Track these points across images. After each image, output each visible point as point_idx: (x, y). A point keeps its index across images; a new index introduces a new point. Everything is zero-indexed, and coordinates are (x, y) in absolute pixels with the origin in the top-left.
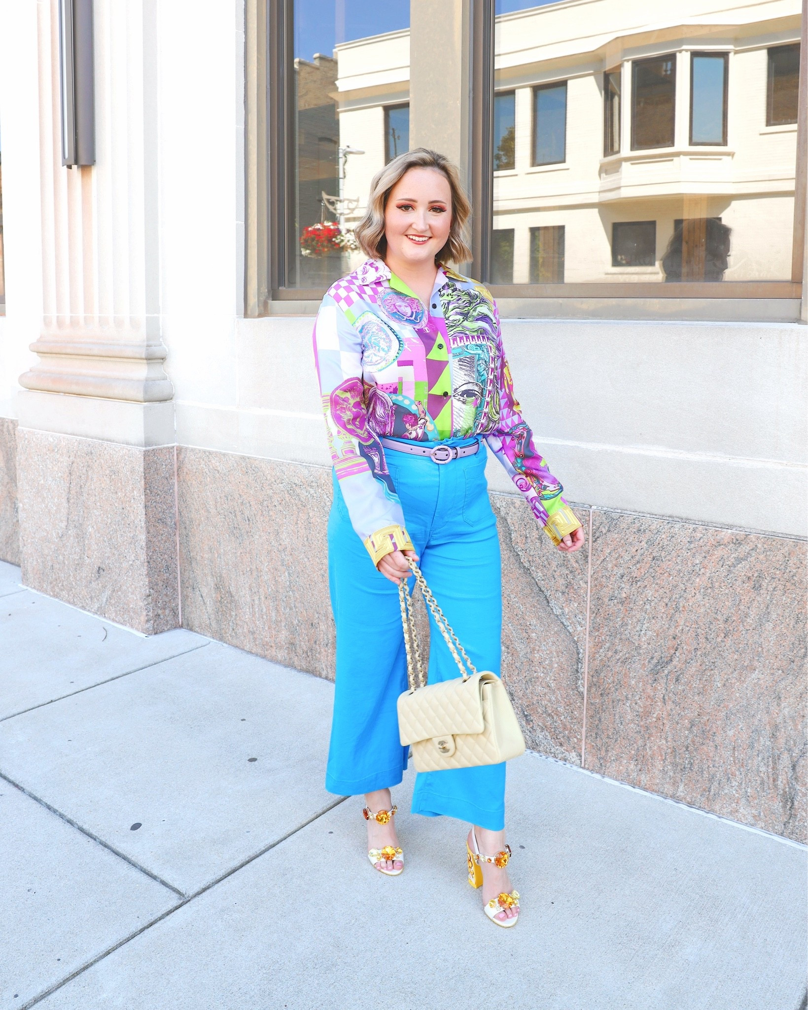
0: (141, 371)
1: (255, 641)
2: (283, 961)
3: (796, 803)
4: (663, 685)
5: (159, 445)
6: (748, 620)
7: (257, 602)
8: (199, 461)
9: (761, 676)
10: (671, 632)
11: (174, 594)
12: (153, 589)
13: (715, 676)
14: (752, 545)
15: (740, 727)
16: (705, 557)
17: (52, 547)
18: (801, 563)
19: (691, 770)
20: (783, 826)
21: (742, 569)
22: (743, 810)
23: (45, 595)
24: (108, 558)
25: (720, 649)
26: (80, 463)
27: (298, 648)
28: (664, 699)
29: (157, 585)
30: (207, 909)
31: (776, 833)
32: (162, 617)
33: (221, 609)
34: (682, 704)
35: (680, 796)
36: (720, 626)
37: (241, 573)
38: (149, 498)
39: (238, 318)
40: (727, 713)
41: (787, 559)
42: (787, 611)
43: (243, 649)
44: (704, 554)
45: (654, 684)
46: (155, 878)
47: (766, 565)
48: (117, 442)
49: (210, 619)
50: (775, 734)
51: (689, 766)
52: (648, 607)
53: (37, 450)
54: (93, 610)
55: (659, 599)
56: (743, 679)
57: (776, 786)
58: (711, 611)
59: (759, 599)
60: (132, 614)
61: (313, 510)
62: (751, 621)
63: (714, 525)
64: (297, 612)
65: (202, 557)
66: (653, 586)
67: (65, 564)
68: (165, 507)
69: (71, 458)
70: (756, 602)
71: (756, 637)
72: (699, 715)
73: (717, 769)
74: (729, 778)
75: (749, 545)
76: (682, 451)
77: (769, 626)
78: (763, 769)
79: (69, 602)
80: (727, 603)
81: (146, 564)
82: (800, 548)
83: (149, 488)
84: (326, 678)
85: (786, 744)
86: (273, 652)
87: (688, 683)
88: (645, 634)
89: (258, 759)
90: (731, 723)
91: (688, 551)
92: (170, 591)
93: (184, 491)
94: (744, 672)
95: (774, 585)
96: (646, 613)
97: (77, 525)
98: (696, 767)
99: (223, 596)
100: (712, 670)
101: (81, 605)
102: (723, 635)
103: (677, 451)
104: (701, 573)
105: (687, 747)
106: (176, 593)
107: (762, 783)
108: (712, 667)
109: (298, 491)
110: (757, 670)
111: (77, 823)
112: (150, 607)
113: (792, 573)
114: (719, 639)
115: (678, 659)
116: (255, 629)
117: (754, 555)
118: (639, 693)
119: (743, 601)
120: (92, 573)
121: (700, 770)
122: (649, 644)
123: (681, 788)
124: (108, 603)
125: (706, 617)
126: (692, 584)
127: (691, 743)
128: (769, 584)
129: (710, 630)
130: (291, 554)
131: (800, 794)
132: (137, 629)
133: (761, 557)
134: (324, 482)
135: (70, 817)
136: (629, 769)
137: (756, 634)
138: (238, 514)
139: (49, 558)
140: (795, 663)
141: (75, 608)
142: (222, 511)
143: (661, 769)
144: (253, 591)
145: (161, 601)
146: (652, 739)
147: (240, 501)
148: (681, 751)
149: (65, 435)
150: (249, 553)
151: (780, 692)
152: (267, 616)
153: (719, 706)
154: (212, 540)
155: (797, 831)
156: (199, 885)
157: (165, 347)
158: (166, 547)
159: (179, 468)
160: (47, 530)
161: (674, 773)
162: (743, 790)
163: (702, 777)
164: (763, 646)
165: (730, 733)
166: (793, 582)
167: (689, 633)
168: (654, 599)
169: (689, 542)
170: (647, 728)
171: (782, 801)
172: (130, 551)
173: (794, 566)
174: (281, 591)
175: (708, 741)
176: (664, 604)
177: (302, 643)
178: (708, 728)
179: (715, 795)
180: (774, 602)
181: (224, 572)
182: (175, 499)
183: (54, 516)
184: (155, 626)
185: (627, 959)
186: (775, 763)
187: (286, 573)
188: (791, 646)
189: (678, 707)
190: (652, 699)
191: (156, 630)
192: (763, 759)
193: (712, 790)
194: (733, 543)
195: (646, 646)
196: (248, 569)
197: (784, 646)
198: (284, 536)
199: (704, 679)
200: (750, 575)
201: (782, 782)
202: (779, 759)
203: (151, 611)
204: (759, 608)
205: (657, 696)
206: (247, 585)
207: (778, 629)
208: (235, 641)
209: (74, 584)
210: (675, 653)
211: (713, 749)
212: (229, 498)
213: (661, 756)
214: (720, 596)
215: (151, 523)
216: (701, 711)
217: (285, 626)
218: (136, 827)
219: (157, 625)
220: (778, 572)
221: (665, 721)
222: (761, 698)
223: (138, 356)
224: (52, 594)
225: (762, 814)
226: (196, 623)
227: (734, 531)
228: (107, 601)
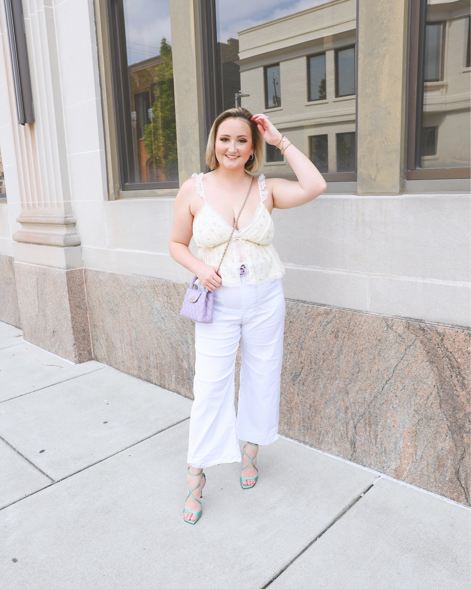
0: (63, 231)
1: (124, 366)
2: (88, 509)
3: (356, 445)
4: (297, 387)
5: (74, 268)
6: (333, 354)
7: (123, 347)
8: (94, 276)
9: (339, 382)
10: (299, 360)
11: (89, 343)
12: (77, 341)
13: (320, 382)
14: (333, 315)
15: (331, 408)
16: (313, 321)
17: (34, 321)
18: (356, 324)
19: (311, 429)
20: (351, 456)
21: (329, 328)
22: (334, 449)
23: (33, 345)
24: (57, 326)
25: (321, 368)
26: (41, 279)
27: (142, 369)
28: (298, 394)
29: (79, 339)
30: (62, 487)
31: (348, 459)
32: (83, 355)
33: (109, 351)
34: (306, 396)
35: (307, 442)
36: (321, 357)
37: (116, 332)
38: (71, 295)
39: (104, 201)
40: (325, 401)
41: (349, 322)
42: (350, 349)
43: (119, 370)
44: (312, 320)
45: (294, 386)
46: (44, 473)
47: (340, 325)
48: (55, 268)
49: (105, 355)
50: (346, 411)
51: (310, 427)
52: (289, 347)
53: (23, 273)
54: (53, 352)
55: (294, 343)
56: (332, 383)
57: (347, 437)
58: (317, 349)
59: (338, 343)
60: (69, 353)
61: (143, 300)
62: (334, 354)
63: (317, 304)
64: (140, 351)
65: (99, 325)
66: (291, 336)
67: (40, 329)
68: (80, 300)
69: (37, 276)
70: (336, 344)
71: (337, 362)
72: (313, 402)
73: (322, 429)
74: (327, 433)
75: (332, 315)
76: (301, 266)
77: (342, 357)
78: (342, 428)
79: (44, 349)
80: (323, 345)
81: (72, 329)
82: (355, 316)
83: (70, 290)
84: (155, 384)
85: (351, 416)
86: (132, 371)
87: (308, 386)
88: (288, 361)
89: (108, 422)
90: (327, 406)
91: (305, 318)
92: (86, 341)
93: (89, 291)
94: (332, 380)
95: (344, 336)
96: (288, 350)
97: (43, 310)
98: (313, 427)
99: (109, 344)
100: (318, 379)
101: (48, 350)
102: (322, 361)
103: (299, 266)
104: (311, 329)
105: (309, 418)
106: (90, 343)
107: (342, 436)
108: (318, 378)
109: (136, 290)
110: (338, 379)
111: (17, 449)
112: (76, 350)
113: (352, 329)
114: (321, 364)
115: (303, 374)
116: (124, 360)
117: (334, 320)
118: (287, 390)
119: (330, 344)
120: (51, 334)
121: (315, 429)
122: (290, 366)
123: (307, 438)
124: (59, 348)
125: (314, 352)
126: (308, 335)
127: (310, 416)
128: (342, 335)
129: (317, 359)
130: (136, 322)
131: (358, 441)
132: (71, 361)
133: (338, 321)
134: (146, 285)
135: (14, 447)
136: (285, 429)
137: (337, 361)
138: (112, 302)
139: (33, 326)
140: (354, 376)
141: (45, 351)
142: (105, 301)
143: (298, 428)
144: (122, 341)
145: (81, 347)
146: (294, 414)
147: (112, 296)
148: (306, 420)
149: (34, 265)
150: (118, 322)
151: (348, 390)
152: (128, 354)
153: (322, 397)
154: (102, 316)
155: (357, 458)
156: (62, 477)
157: (75, 217)
158: (82, 320)
159: (86, 280)
160: (31, 313)
161: (304, 431)
162: (334, 439)
163: (316, 432)
164: (340, 367)
165: (327, 411)
166: (352, 334)
167: (308, 361)
168: (291, 343)
169: (305, 313)
170: (292, 408)
171: (350, 444)
172: (65, 322)
173: (353, 326)
174: (133, 341)
175: (318, 415)
176: (296, 346)
177: (144, 367)
178: (318, 408)
179: (321, 441)
180: (344, 344)
181: (109, 332)
182: (85, 296)
183: (33, 305)
184: (80, 359)
185: (246, 513)
186: (347, 426)
187: (134, 332)
188: (353, 367)
189: (304, 398)
190: (293, 393)
191: (80, 361)
192: (342, 423)
193: (320, 439)
194: (325, 314)
195: (289, 367)
196: (119, 330)
197: (349, 367)
198: (132, 313)
199: (315, 384)
200: (333, 330)
201: (350, 435)
202: (348, 424)
203: (77, 352)
204: (338, 347)
205: (295, 392)
206: (119, 338)
207: (346, 358)
208: (116, 366)
209: (44, 339)
210: (302, 371)
211: (320, 419)
212: (108, 294)
213: (298, 422)
214: (320, 341)
215: (73, 308)
216: (314, 400)
217: (136, 359)
218: (42, 451)
219: (81, 359)
220: (345, 329)
221: (299, 405)
222: (340, 393)
223: (61, 223)
224: (36, 344)
225: (342, 450)
226: (100, 358)
227: (326, 307)
228: (58, 347)
